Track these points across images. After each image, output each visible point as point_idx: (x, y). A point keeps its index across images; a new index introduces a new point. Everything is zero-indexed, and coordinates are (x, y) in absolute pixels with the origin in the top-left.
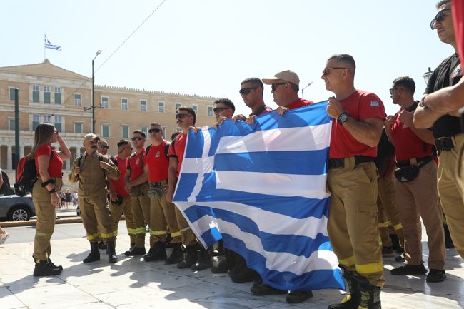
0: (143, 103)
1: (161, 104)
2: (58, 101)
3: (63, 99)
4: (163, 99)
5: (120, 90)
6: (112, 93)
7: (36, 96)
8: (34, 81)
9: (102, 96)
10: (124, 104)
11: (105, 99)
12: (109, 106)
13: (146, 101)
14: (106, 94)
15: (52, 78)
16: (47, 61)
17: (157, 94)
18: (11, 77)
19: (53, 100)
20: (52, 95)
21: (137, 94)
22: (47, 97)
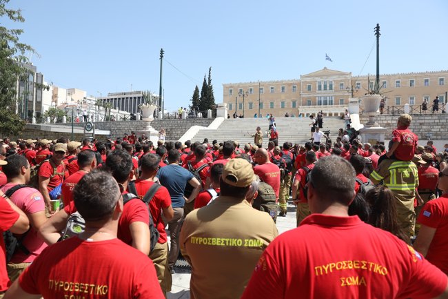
2: (331, 88)
3: (333, 86)
4: (399, 78)
7: (320, 87)
8: (319, 79)
11: (359, 84)
15: (328, 76)
16: (325, 68)
18: (308, 80)
19: (328, 88)
20: (328, 85)
22: (325, 86)
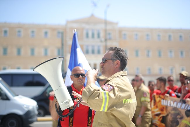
2: (99, 37)
8: (86, 27)
19: (96, 37)
20: (96, 33)
22: (93, 34)
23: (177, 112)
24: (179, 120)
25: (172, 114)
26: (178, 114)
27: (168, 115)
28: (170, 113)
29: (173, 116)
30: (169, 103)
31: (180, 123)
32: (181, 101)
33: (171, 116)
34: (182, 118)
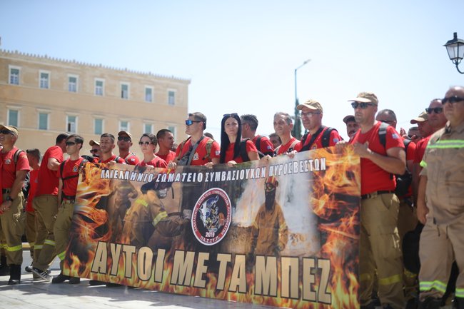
0: (73, 80)
1: (99, 84)
4: (102, 76)
5: (39, 58)
6: (27, 64)
9: (11, 67)
10: (44, 79)
11: (16, 72)
12: (21, 81)
13: (77, 76)
14: (18, 63)
17: (94, 68)
21: (65, 66)
23: (129, 188)
24: (130, 199)
25: (119, 192)
26: (130, 191)
27: (112, 194)
28: (116, 190)
29: (121, 194)
30: (116, 174)
31: (132, 205)
32: (135, 169)
33: (118, 195)
34: (135, 197)
